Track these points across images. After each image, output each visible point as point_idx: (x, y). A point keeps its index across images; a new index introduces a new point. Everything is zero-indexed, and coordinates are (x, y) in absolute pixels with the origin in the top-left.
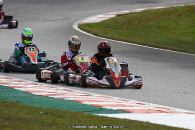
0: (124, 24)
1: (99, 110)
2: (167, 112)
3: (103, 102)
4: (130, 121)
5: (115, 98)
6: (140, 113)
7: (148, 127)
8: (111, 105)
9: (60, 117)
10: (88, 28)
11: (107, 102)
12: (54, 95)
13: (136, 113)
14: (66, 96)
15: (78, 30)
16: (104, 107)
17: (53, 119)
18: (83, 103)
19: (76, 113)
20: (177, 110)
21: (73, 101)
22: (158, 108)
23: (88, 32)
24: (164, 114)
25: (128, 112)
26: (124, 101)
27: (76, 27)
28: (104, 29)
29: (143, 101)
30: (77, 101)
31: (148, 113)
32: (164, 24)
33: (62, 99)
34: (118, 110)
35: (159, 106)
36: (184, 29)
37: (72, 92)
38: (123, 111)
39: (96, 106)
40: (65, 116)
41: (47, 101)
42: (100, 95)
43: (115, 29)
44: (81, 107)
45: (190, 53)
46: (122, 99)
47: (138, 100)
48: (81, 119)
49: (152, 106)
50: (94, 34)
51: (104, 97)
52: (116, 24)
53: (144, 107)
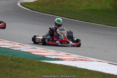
0: (48, 3)
1: (43, 58)
2: (86, 61)
3: (45, 53)
4: (65, 66)
5: (51, 50)
6: (69, 61)
7: (77, 70)
8: (50, 55)
9: (21, 62)
10: (26, 5)
11: (48, 53)
12: (13, 48)
13: (67, 60)
14: (21, 49)
15: (21, 6)
16: (46, 57)
17: (17, 63)
18: (33, 53)
19: (30, 60)
20: (91, 59)
21: (27, 52)
22: (79, 57)
23: (27, 8)
24: (84, 61)
25: (62, 60)
26: (57, 52)
27: (19, 5)
28: (36, 6)
29: (69, 53)
30: (29, 52)
31: (74, 61)
32: (73, 4)
33: (19, 51)
34: (55, 58)
35: (80, 56)
36: (84, 7)
37: (24, 46)
38: (59, 59)
39: (41, 55)
40: (24, 61)
41: (10, 52)
42: (42, 48)
43: (43, 6)
44: (32, 56)
45: (91, 22)
46: (56, 51)
47: (66, 52)
48: (34, 64)
49: (76, 56)
50: (31, 9)
51: (45, 50)
52: (44, 3)
53: (71, 57)
